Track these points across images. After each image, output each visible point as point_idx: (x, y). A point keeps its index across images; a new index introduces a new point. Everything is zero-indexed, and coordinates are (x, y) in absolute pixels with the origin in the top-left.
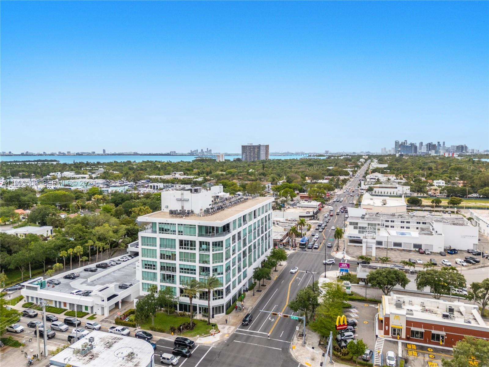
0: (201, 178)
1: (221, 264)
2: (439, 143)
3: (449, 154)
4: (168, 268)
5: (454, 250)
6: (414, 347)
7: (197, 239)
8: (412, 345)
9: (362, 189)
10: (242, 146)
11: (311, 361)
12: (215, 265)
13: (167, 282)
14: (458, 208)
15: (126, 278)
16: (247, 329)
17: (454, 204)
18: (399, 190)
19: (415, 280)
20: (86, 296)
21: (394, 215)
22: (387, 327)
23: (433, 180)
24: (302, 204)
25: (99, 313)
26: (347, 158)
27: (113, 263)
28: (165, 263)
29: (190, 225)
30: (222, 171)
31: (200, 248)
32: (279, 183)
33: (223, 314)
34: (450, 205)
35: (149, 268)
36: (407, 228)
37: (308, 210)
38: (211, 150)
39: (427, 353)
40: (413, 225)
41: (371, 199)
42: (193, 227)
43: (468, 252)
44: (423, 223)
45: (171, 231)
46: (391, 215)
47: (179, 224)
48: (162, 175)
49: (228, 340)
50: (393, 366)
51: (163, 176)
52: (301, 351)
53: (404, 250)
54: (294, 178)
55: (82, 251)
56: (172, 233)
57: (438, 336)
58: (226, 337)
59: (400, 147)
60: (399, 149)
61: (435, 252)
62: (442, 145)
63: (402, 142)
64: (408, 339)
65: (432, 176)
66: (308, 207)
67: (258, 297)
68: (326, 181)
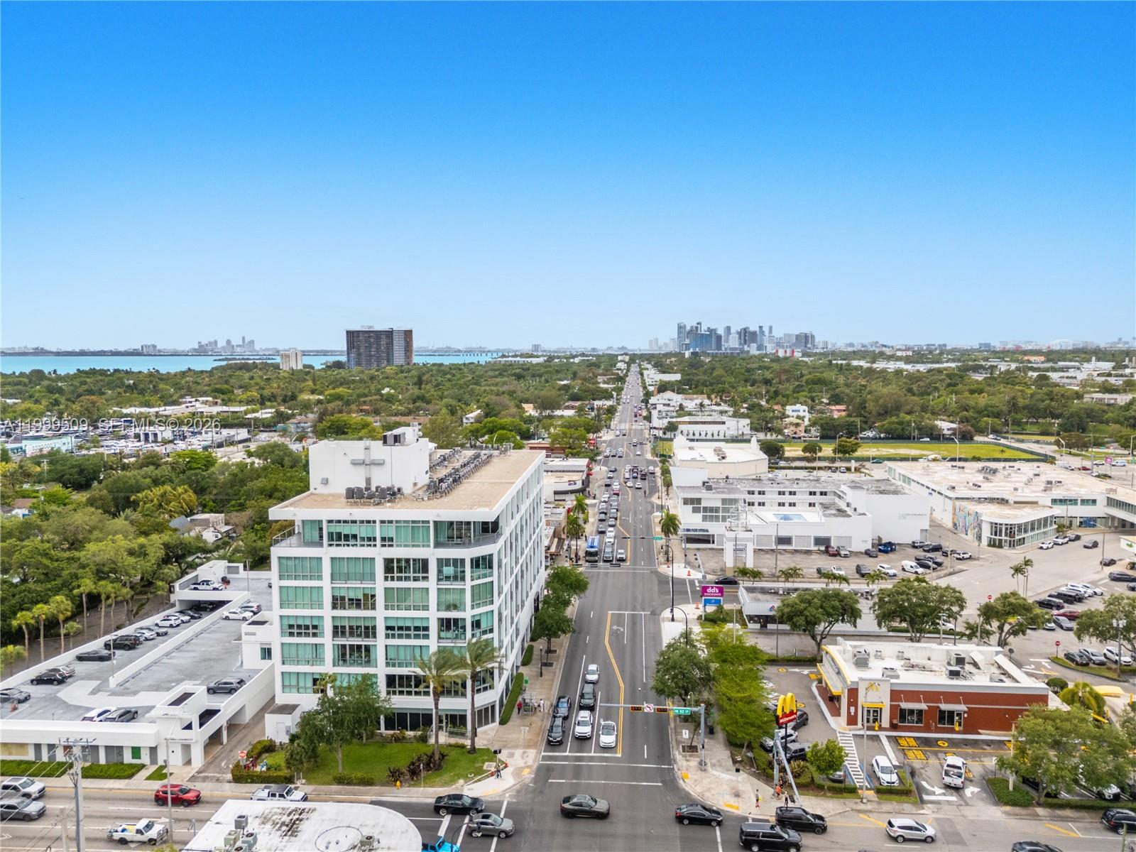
0: (270, 410)
1: (489, 608)
2: (761, 327)
3: (786, 351)
4: (353, 631)
5: (890, 544)
6: (913, 743)
7: (432, 554)
8: (908, 740)
9: (655, 428)
10: (347, 332)
11: (736, 799)
12: (478, 611)
13: (351, 665)
14: (857, 459)
15: (212, 667)
16: (565, 752)
17: (845, 452)
18: (729, 428)
19: (870, 608)
20: (128, 721)
21: (760, 480)
22: (852, 710)
23: (784, 405)
24: (551, 463)
25: (176, 760)
26: (588, 360)
27: (147, 634)
28: (345, 617)
29: (414, 522)
30: (313, 392)
31: (438, 575)
32: (467, 419)
33: (494, 724)
34: (837, 456)
35: (299, 634)
36: (790, 505)
37: (567, 477)
38: (252, 342)
39: (941, 752)
40: (802, 498)
41: (691, 448)
42: (421, 525)
43: (914, 546)
44: (822, 494)
45: (363, 539)
46: (753, 480)
47: (383, 522)
48: (160, 406)
49: (535, 780)
50: (895, 784)
51: (163, 408)
52: (705, 782)
53: (796, 551)
54: (501, 408)
55: (70, 609)
56: (366, 543)
57: (951, 713)
58: (528, 775)
59: (688, 337)
60: (687, 341)
61: (855, 551)
62: (767, 333)
63: (692, 327)
64: (894, 727)
65: (780, 396)
66: (564, 471)
67: (551, 677)
68: (570, 413)
